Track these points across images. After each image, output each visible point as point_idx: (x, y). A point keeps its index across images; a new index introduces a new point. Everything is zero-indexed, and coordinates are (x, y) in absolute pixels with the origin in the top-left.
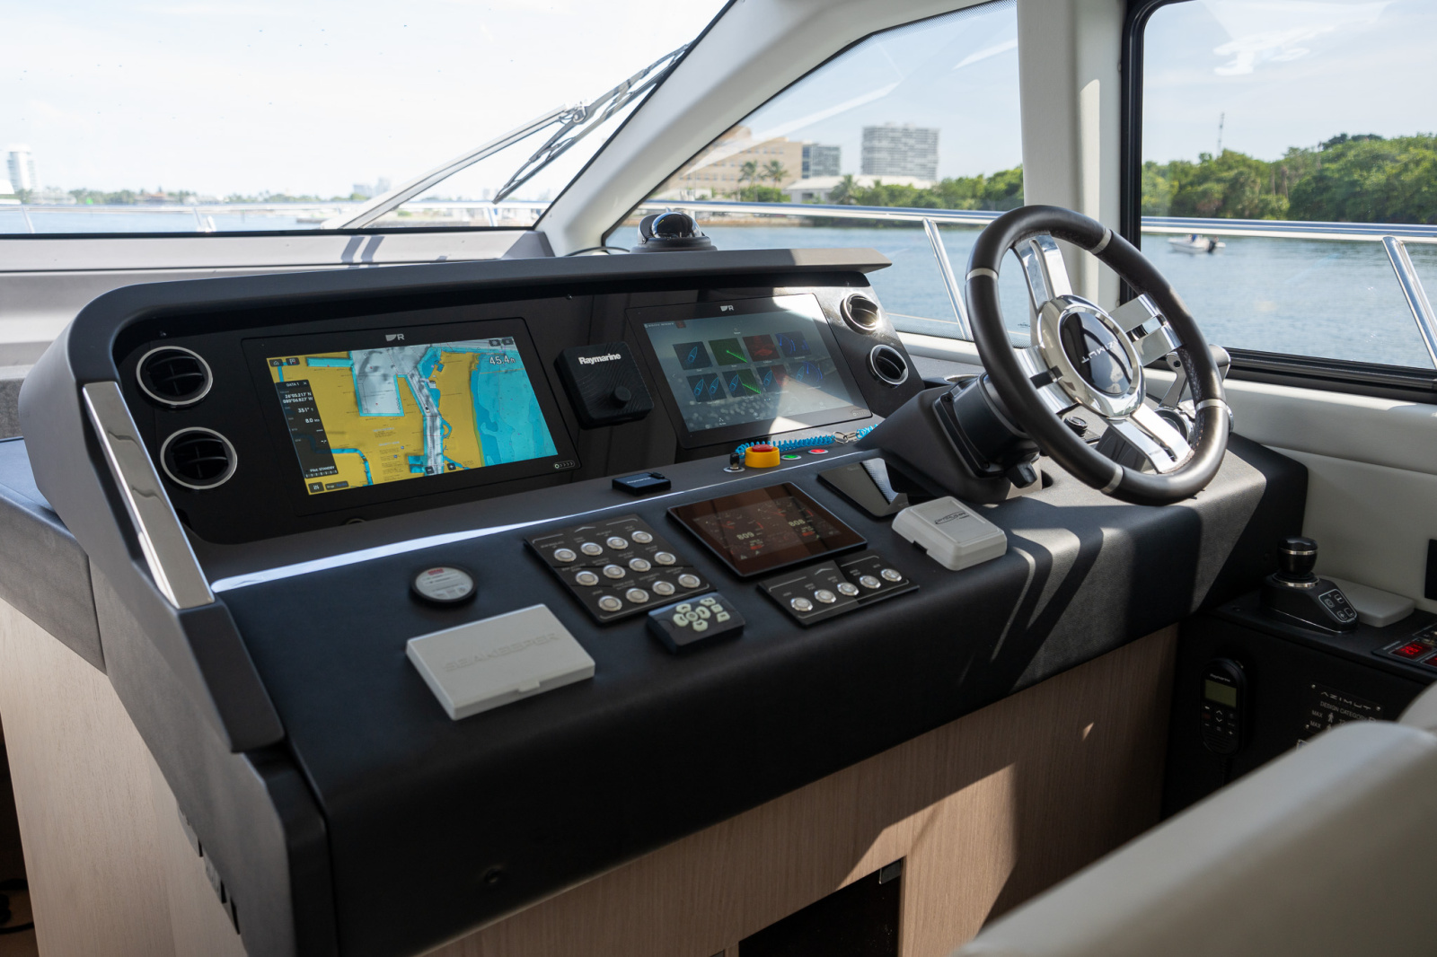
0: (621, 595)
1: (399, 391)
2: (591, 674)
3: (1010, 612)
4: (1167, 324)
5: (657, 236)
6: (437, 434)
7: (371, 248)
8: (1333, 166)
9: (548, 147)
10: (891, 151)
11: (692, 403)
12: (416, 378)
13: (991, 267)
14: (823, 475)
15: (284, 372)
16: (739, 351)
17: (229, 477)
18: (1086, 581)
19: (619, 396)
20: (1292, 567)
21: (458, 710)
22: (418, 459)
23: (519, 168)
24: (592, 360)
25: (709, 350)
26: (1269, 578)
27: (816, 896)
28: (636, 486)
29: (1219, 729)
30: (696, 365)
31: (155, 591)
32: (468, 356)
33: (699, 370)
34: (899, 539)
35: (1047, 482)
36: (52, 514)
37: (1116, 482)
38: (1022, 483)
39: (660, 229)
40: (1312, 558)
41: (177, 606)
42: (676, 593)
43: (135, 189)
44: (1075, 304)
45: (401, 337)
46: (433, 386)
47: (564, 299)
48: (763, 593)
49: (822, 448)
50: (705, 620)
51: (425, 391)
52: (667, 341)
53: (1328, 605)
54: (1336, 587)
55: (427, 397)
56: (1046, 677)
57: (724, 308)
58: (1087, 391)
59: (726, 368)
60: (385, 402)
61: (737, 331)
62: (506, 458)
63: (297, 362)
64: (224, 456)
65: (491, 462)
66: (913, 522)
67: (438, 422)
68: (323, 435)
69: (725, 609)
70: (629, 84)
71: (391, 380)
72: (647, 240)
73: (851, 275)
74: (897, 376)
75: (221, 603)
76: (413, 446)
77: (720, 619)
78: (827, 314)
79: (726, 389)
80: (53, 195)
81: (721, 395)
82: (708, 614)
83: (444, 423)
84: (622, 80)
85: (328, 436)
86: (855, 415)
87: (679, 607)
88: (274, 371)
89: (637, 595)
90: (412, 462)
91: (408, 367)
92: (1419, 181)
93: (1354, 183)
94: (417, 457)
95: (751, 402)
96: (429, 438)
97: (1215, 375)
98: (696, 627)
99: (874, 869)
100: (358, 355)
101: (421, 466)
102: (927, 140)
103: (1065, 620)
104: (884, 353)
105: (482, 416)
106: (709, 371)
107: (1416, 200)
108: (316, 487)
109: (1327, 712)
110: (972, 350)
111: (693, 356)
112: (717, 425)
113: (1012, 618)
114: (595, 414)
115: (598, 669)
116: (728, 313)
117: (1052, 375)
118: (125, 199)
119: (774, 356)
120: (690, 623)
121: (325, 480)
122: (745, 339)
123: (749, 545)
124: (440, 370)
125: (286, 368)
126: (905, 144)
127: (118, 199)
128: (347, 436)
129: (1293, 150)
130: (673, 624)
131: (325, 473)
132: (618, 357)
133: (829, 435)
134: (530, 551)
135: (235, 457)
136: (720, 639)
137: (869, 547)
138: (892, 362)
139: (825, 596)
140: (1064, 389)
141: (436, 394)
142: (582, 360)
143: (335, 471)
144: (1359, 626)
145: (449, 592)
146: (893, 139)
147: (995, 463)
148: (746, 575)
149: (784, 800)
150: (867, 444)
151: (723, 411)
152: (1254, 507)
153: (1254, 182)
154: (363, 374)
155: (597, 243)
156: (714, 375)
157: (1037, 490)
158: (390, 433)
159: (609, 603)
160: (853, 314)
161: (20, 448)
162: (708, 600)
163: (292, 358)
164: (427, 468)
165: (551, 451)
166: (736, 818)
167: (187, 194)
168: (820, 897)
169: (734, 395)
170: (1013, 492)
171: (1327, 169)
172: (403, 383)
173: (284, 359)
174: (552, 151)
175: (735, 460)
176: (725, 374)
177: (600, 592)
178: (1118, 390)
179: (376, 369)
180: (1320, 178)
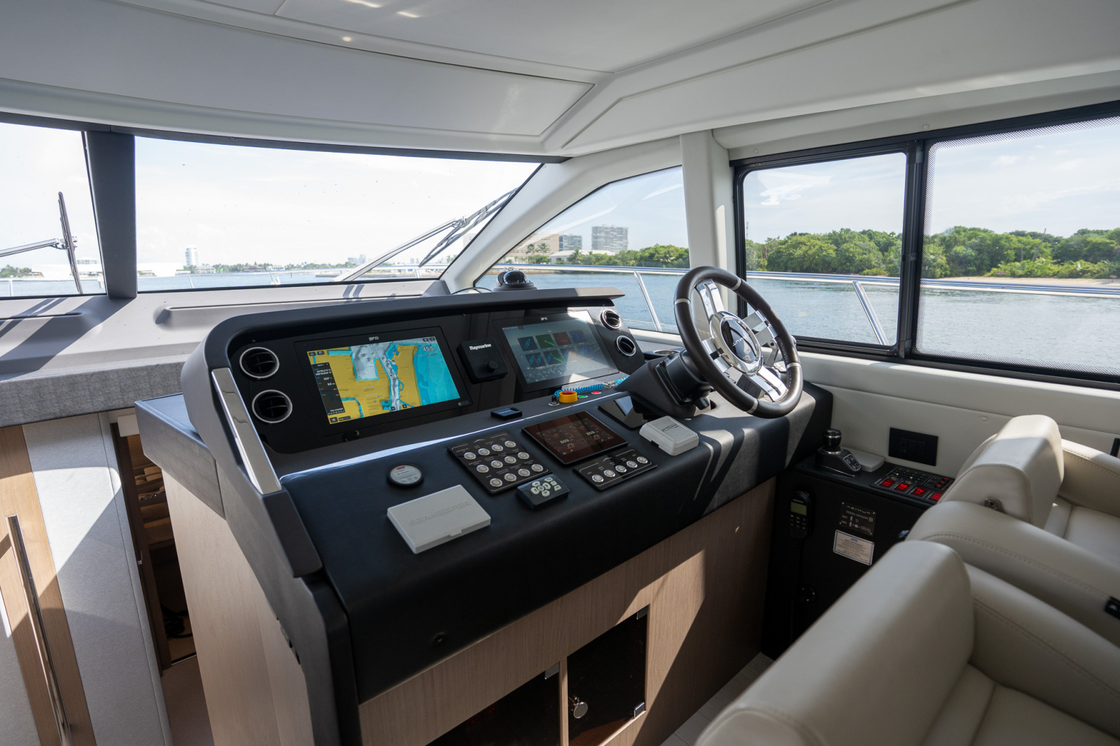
0: (501, 477)
1: (376, 366)
2: (489, 523)
3: (702, 476)
4: (770, 325)
5: (506, 283)
6: (397, 389)
7: (358, 291)
8: (784, 246)
9: (447, 239)
10: (606, 238)
11: (528, 368)
12: (385, 360)
13: (687, 298)
14: (602, 407)
15: (316, 358)
16: (551, 340)
17: (288, 416)
18: (737, 457)
19: (491, 366)
20: (830, 444)
21: (417, 549)
22: (387, 403)
23: (432, 249)
24: (476, 348)
25: (536, 341)
26: (819, 450)
27: (606, 629)
28: (504, 415)
29: (798, 526)
30: (530, 348)
31: (250, 483)
32: (412, 347)
33: (531, 351)
34: (643, 440)
35: (713, 406)
36: (197, 435)
37: (754, 407)
38: (702, 407)
39: (508, 279)
40: (839, 439)
41: (262, 493)
42: (531, 475)
43: (243, 263)
44: (726, 316)
45: (377, 338)
46: (394, 363)
47: (460, 316)
48: (576, 472)
49: (598, 391)
50: (548, 490)
51: (390, 366)
52: (514, 337)
53: (848, 462)
54: (849, 453)
55: (391, 369)
56: (718, 508)
57: (542, 319)
58: (735, 359)
59: (545, 350)
60: (369, 372)
61: (549, 331)
62: (433, 401)
63: (323, 353)
64: (285, 404)
65: (425, 404)
66: (650, 430)
67: (397, 382)
68: (337, 392)
69: (558, 484)
70: (487, 208)
71: (372, 361)
72: (501, 284)
73: (605, 301)
74: (630, 351)
75: (286, 490)
76: (384, 396)
77: (556, 489)
78: (594, 320)
79: (545, 361)
80: (205, 268)
81: (542, 364)
82: (549, 487)
83: (400, 383)
84: (483, 206)
85: (340, 392)
86: (611, 372)
87: (534, 484)
88: (311, 358)
89: (511, 477)
90: (384, 404)
91: (381, 354)
92: (815, 253)
93: (791, 254)
94: (386, 402)
95: (558, 367)
96: (392, 391)
97: (794, 349)
98: (544, 494)
99: (634, 613)
100: (354, 349)
101: (388, 406)
102: (622, 233)
103: (727, 479)
104: (623, 340)
105: (420, 378)
106: (536, 351)
107: (814, 262)
108: (334, 420)
109: (850, 515)
110: (678, 339)
111: (528, 344)
112: (541, 380)
113: (703, 479)
114: (479, 376)
115: (492, 520)
116: (544, 321)
117: (719, 353)
118: (238, 268)
119: (569, 343)
120: (540, 492)
121: (339, 416)
122: (555, 335)
123: (567, 446)
124: (397, 355)
125: (317, 356)
126: (612, 235)
127: (235, 269)
128: (349, 391)
129: (769, 239)
130: (531, 493)
131: (340, 412)
132: (490, 345)
133: (600, 383)
134: (450, 454)
135: (291, 405)
136: (558, 500)
137: (629, 445)
138: (627, 344)
139: (609, 473)
140: (724, 359)
141: (395, 368)
142: (471, 348)
143: (343, 411)
144: (862, 472)
145: (409, 479)
146: (606, 233)
147: (689, 397)
148: (567, 463)
149: (589, 584)
150: (620, 388)
151: (544, 372)
152: (811, 414)
153: (753, 253)
154: (357, 358)
155: (472, 286)
156: (539, 354)
157: (708, 410)
158: (372, 389)
159: (496, 483)
160: (608, 320)
161: (181, 398)
162: (548, 479)
163: (320, 351)
164: (392, 408)
165: (456, 396)
166: (565, 597)
167: (268, 265)
168: (608, 630)
169: (550, 363)
170: (698, 412)
171: (781, 248)
172: (378, 362)
173: (316, 352)
174: (449, 241)
175: (554, 399)
176: (545, 353)
177: (490, 476)
178: (750, 360)
179: (364, 355)
180: (779, 252)
